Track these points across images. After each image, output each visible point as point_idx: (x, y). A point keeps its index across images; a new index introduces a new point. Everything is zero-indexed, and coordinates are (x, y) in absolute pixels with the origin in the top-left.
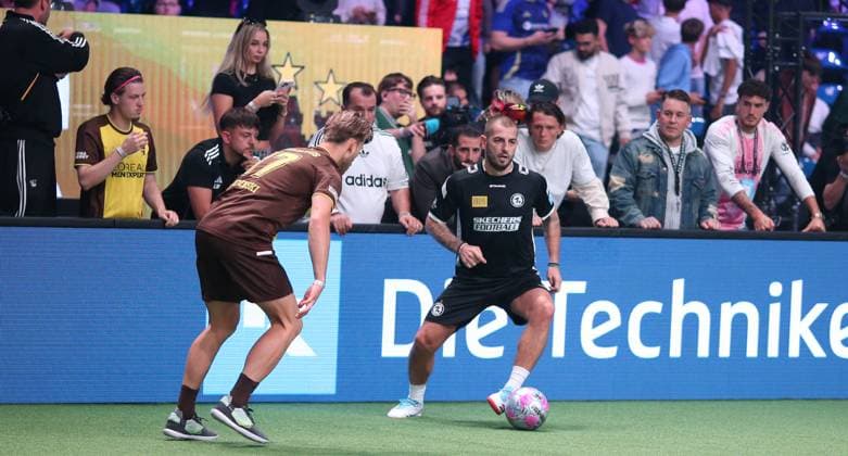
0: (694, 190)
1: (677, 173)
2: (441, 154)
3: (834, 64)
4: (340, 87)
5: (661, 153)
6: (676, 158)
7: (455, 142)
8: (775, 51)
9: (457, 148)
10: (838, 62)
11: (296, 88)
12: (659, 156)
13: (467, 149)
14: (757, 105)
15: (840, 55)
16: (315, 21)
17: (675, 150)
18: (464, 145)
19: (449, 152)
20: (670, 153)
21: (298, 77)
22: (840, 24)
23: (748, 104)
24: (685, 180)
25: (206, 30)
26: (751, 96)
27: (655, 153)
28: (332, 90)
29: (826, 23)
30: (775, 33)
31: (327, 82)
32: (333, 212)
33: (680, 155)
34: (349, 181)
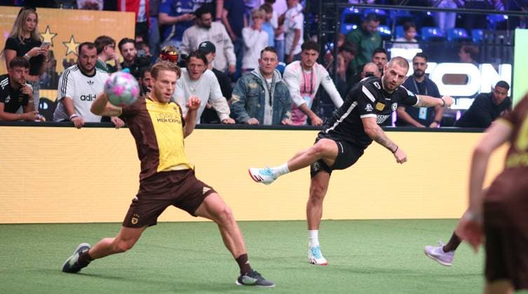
0: (280, 103)
1: (270, 94)
4: (77, 45)
5: (262, 82)
8: (323, 25)
11: (52, 46)
12: (260, 84)
14: (313, 55)
16: (63, 8)
17: (269, 81)
20: (266, 82)
21: (54, 39)
22: (359, 9)
23: (307, 54)
24: (275, 97)
26: (309, 49)
27: (258, 83)
28: (73, 47)
29: (351, 9)
30: (323, 15)
31: (70, 42)
32: (74, 115)
33: (272, 84)
34: (83, 98)
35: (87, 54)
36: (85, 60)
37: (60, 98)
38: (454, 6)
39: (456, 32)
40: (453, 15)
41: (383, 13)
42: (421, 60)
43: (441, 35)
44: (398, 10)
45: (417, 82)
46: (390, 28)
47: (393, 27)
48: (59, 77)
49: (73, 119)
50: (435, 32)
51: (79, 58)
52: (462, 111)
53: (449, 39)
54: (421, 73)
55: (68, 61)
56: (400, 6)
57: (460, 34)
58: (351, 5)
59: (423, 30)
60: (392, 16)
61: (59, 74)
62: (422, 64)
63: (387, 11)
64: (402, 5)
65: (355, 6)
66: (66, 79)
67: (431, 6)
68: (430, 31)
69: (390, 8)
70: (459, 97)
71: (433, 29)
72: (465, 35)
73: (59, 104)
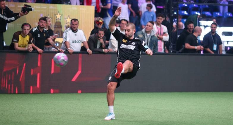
0: (152, 44)
1: (148, 40)
2: (95, 36)
3: (186, 14)
5: (145, 35)
6: (148, 37)
7: (98, 32)
8: (172, 11)
9: (98, 34)
10: (187, 14)
11: (60, 20)
13: (100, 34)
15: (187, 12)
16: (65, 4)
17: (148, 35)
18: (100, 33)
19: (97, 35)
21: (61, 17)
22: (187, 5)
23: (159, 19)
24: (150, 42)
25: (39, 6)
27: (143, 35)
28: (69, 20)
29: (184, 5)
30: (172, 6)
31: (68, 18)
32: (69, 48)
33: (149, 36)
34: (73, 42)
35: (74, 23)
36: (73, 26)
37: (64, 42)
38: (227, 3)
39: (227, 14)
40: (227, 7)
41: (197, 6)
42: (214, 26)
43: (221, 15)
44: (203, 5)
45: (212, 35)
46: (200, 12)
47: (201, 12)
48: (63, 33)
49: (69, 50)
50: (219, 14)
51: (71, 25)
52: (230, 47)
53: (225, 17)
54: (214, 31)
55: (67, 26)
56: (204, 3)
57: (229, 15)
58: (184, 3)
59: (214, 13)
60: (201, 8)
61: (63, 31)
62: (215, 28)
63: (199, 6)
64: (205, 3)
65: (186, 3)
66: (66, 34)
67: (217, 3)
68: (217, 13)
69: (200, 4)
70: (229, 41)
71: (218, 13)
72: (231, 16)
73: (63, 44)
